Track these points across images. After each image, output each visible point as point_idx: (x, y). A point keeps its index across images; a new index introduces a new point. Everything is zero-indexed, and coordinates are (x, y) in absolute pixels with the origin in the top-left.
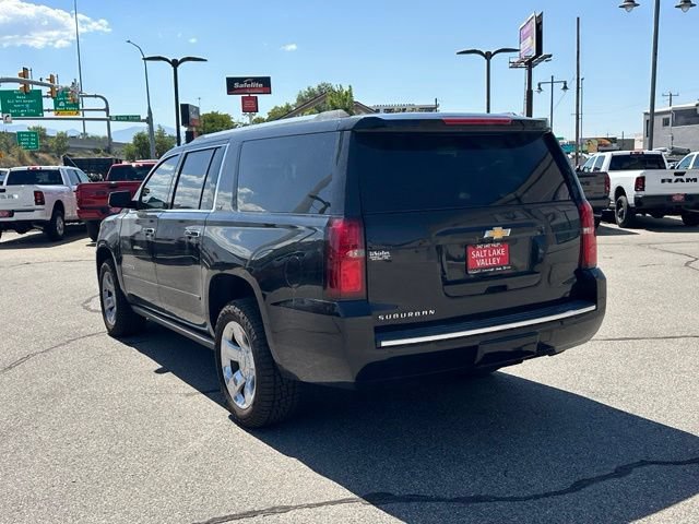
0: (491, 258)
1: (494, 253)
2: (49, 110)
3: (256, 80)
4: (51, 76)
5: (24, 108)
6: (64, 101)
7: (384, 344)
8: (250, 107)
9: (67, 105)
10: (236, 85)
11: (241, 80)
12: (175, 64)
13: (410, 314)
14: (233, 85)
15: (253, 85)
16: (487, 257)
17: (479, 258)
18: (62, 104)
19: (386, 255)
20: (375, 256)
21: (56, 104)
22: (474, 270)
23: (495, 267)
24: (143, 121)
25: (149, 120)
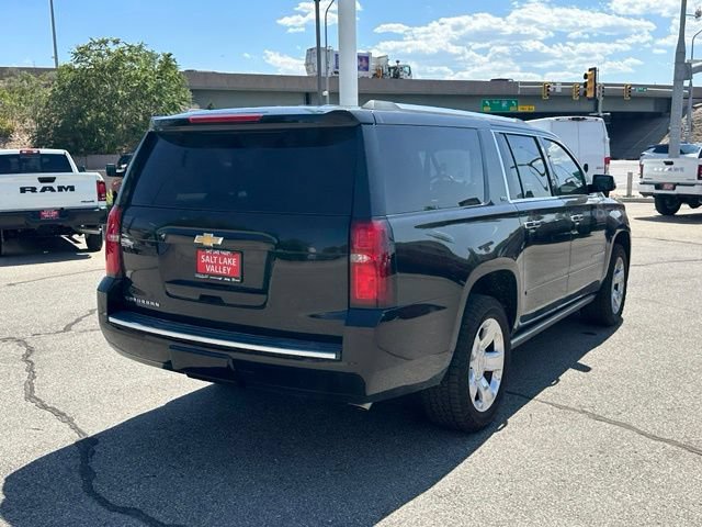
0: (222, 266)
1: (225, 261)
16: (218, 264)
17: (208, 264)
22: (201, 274)
23: (224, 276)
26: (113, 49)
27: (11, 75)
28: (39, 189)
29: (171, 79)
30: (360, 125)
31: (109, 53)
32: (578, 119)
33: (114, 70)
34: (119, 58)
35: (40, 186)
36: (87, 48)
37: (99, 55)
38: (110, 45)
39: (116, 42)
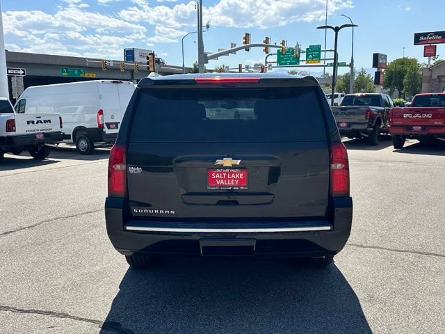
0: (230, 180)
1: (233, 176)
2: (303, 61)
3: (437, 34)
4: (283, 41)
5: (289, 60)
6: (312, 55)
7: (128, 228)
8: (430, 52)
9: (314, 57)
10: (421, 38)
11: (425, 35)
12: (337, 30)
13: (156, 211)
14: (418, 39)
15: (434, 37)
16: (227, 179)
17: (218, 179)
18: (310, 56)
19: (139, 170)
20: (132, 170)
21: (307, 57)
23: (233, 186)
24: (348, 66)
25: (351, 65)
32: (117, 82)
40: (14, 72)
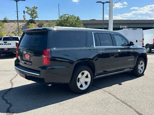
26: (67, 16)
27: (49, 22)
28: (4, 44)
29: (78, 22)
30: (48, 31)
31: (66, 17)
33: (67, 20)
34: (68, 18)
35: (4, 43)
36: (62, 16)
37: (64, 17)
38: (67, 15)
39: (68, 15)
40: (124, 27)
